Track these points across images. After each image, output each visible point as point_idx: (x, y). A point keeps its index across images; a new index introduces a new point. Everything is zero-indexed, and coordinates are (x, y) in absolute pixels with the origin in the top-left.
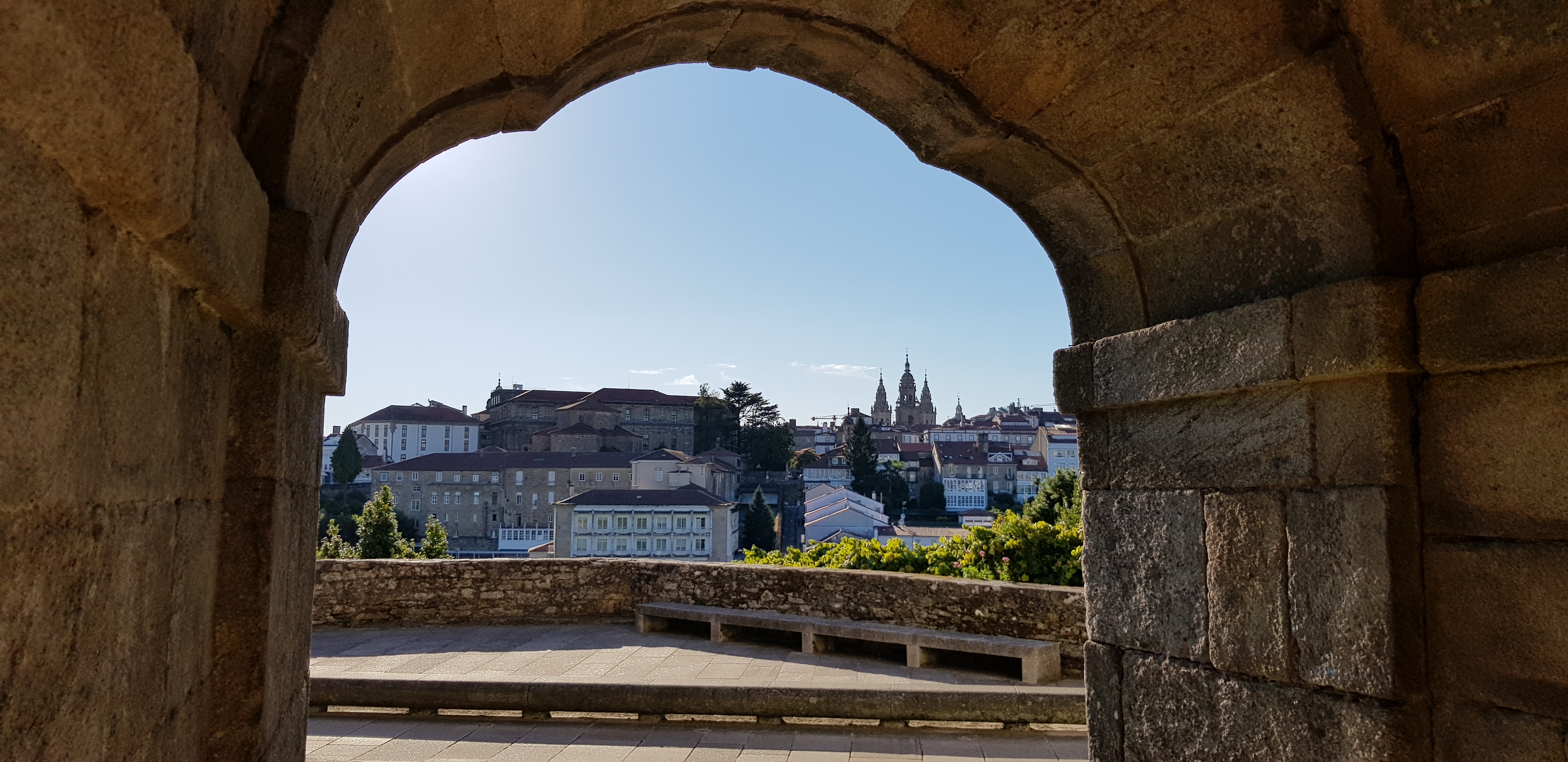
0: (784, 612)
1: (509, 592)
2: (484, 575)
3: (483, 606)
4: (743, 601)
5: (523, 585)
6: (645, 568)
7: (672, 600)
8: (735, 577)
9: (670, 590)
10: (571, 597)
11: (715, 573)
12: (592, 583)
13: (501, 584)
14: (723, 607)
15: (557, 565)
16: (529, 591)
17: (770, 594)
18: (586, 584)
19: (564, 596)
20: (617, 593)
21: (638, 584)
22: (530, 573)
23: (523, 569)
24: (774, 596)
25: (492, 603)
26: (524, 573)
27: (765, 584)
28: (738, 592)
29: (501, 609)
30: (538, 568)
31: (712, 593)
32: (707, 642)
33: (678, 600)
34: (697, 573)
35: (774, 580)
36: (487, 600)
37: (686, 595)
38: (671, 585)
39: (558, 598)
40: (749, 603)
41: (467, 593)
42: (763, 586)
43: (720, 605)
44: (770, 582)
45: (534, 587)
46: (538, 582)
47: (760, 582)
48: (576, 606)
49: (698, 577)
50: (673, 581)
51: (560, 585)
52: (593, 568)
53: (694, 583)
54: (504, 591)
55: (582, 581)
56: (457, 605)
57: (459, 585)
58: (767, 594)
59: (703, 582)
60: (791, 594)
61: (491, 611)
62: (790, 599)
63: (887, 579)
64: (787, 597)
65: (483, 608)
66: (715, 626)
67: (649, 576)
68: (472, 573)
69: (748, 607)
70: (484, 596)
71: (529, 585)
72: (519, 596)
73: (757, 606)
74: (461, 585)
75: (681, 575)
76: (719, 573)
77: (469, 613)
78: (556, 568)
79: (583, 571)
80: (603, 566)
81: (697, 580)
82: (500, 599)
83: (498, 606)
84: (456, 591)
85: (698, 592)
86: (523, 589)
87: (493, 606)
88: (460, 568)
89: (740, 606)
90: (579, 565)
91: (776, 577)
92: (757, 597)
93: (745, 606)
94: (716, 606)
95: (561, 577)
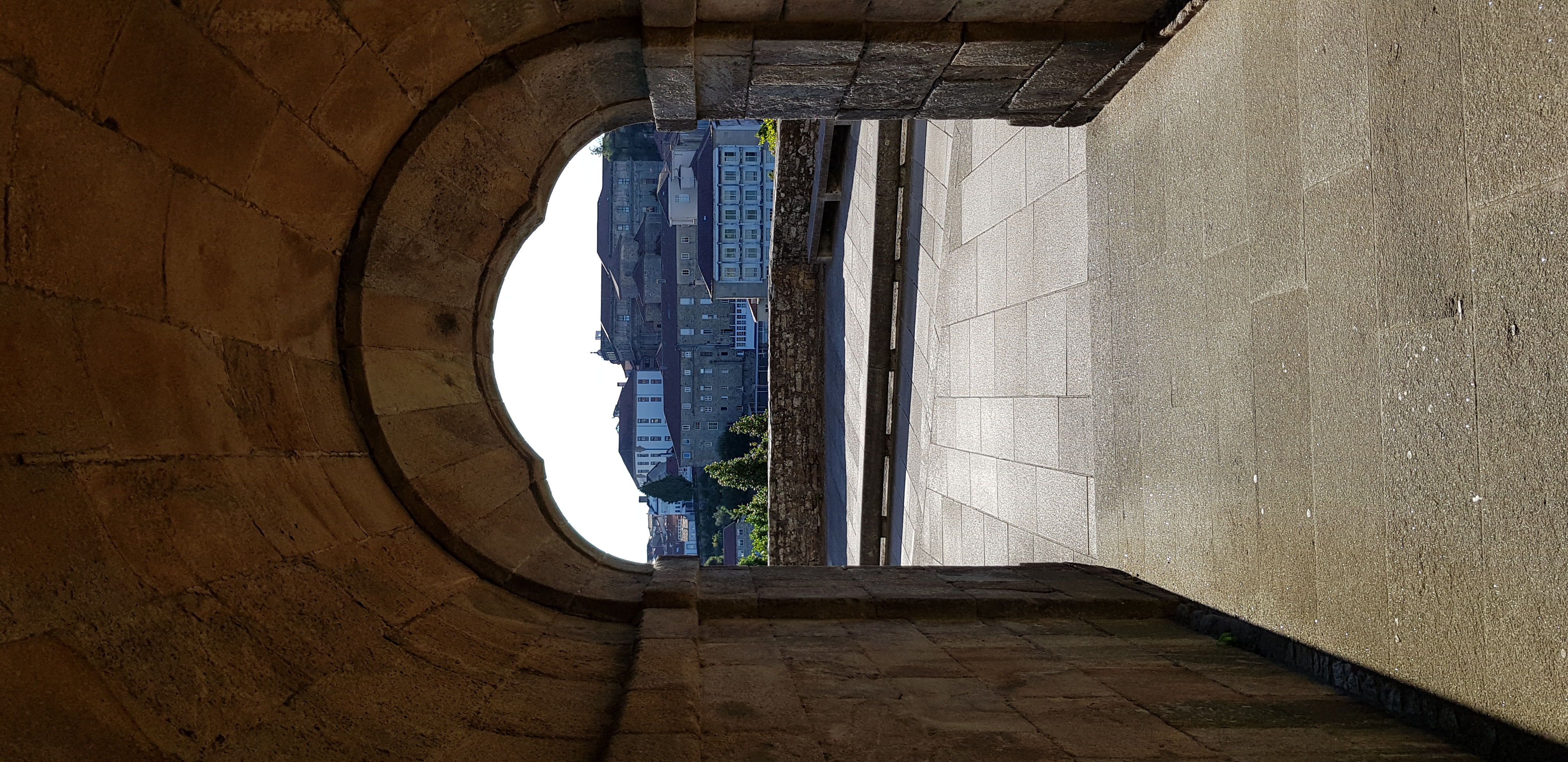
0: (816, 136)
1: (797, 368)
2: (782, 389)
3: (807, 389)
4: (807, 171)
5: (790, 356)
6: (778, 254)
7: (805, 231)
8: (787, 178)
9: (797, 233)
10: (801, 316)
11: (783, 195)
12: (790, 299)
13: (790, 375)
14: (812, 188)
15: (775, 329)
16: (796, 352)
17: (801, 148)
18: (791, 303)
19: (800, 322)
20: (799, 277)
21: (791, 259)
22: (781, 352)
23: (777, 357)
24: (803, 145)
25: (805, 382)
26: (781, 356)
27: (793, 152)
28: (800, 175)
29: (811, 374)
30: (777, 345)
31: (800, 197)
32: (842, 205)
33: (806, 225)
34: (782, 210)
35: (789, 145)
36: (803, 386)
37: (801, 219)
38: (792, 232)
39: (802, 327)
40: (809, 165)
41: (797, 402)
42: (794, 154)
43: (810, 190)
44: (791, 148)
45: (793, 347)
46: (788, 345)
47: (791, 157)
48: (809, 311)
51: (791, 326)
52: (777, 298)
53: (791, 212)
54: (796, 372)
55: (788, 307)
56: (807, 411)
59: (790, 205)
60: (801, 130)
61: (812, 382)
62: (805, 131)
64: (804, 133)
65: (809, 389)
66: (828, 197)
67: (784, 251)
68: (781, 399)
69: (812, 166)
70: (799, 389)
71: (791, 352)
72: (800, 360)
73: (811, 160)
74: (790, 408)
75: (784, 224)
76: (782, 192)
77: (813, 400)
78: (777, 330)
79: (779, 306)
80: (775, 290)
81: (788, 210)
82: (802, 375)
83: (808, 377)
84: (795, 411)
85: (798, 209)
86: (794, 357)
87: (808, 381)
88: (776, 409)
89: (811, 173)
90: (773, 310)
91: (787, 143)
92: (804, 159)
93: (811, 169)
94: (811, 194)
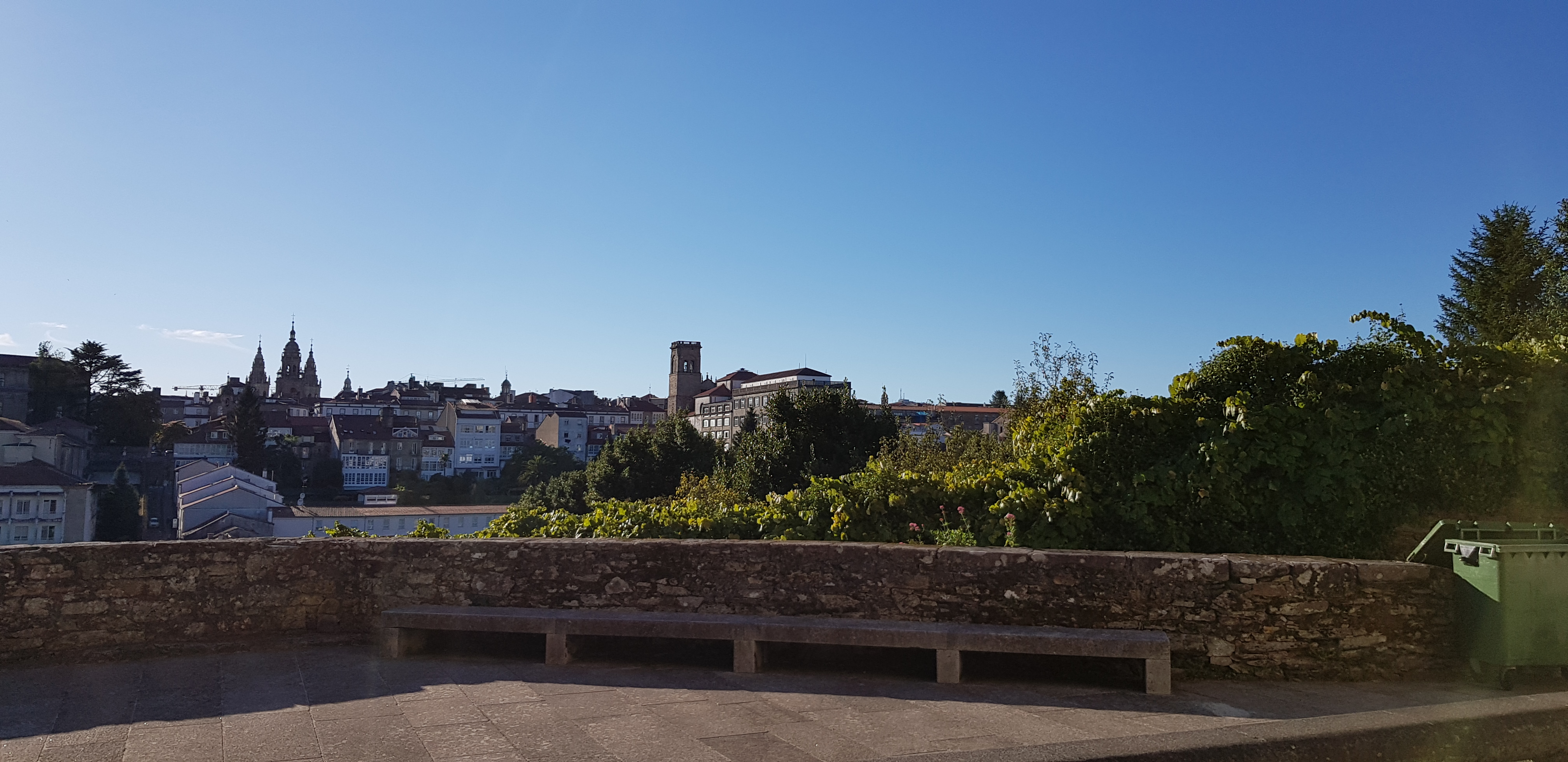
0: (650, 608)
1: (118, 602)
2: (69, 573)
3: (67, 628)
4: (570, 596)
5: (146, 587)
6: (366, 552)
7: (424, 601)
8: (553, 559)
9: (419, 585)
10: (232, 604)
11: (513, 554)
12: (270, 579)
13: (103, 587)
14: (530, 606)
15: (209, 551)
16: (156, 598)
17: (622, 582)
18: (259, 582)
19: (220, 603)
20: (311, 594)
21: (351, 578)
22: (158, 566)
23: (146, 559)
25: (85, 622)
26: (147, 567)
27: (612, 568)
28: (560, 582)
29: (102, 633)
30: (173, 557)
31: (508, 585)
33: (438, 600)
34: (477, 555)
35: (630, 561)
36: (75, 616)
37: (454, 591)
38: (422, 576)
39: (210, 608)
40: (584, 599)
41: (35, 606)
42: (609, 571)
43: (525, 603)
44: (624, 565)
45: (167, 591)
46: (172, 582)
47: (603, 565)
48: (241, 619)
49: (479, 561)
50: (427, 570)
51: (212, 584)
52: (272, 554)
53: (471, 571)
54: (108, 600)
55: (251, 578)
56: (14, 630)
57: (20, 592)
58: (617, 583)
59: (488, 569)
60: (663, 581)
61: (83, 636)
62: (661, 589)
63: (840, 551)
64: (654, 586)
65: (66, 632)
66: (556, 640)
67: (375, 564)
68: (47, 570)
69: (581, 604)
70: (68, 610)
71: (156, 587)
72: (136, 608)
73: (597, 602)
74: (24, 592)
75: (443, 559)
76: (521, 554)
77: (38, 642)
78: (206, 556)
79: (255, 559)
80: (288, 550)
81: (478, 567)
82: (101, 614)
83: (96, 627)
84: (14, 603)
85: (479, 585)
86: (145, 595)
87: (87, 628)
88: (23, 561)
89: (566, 603)
90: (247, 549)
91: (633, 556)
92: (598, 588)
93: (575, 603)
95: (216, 571)
